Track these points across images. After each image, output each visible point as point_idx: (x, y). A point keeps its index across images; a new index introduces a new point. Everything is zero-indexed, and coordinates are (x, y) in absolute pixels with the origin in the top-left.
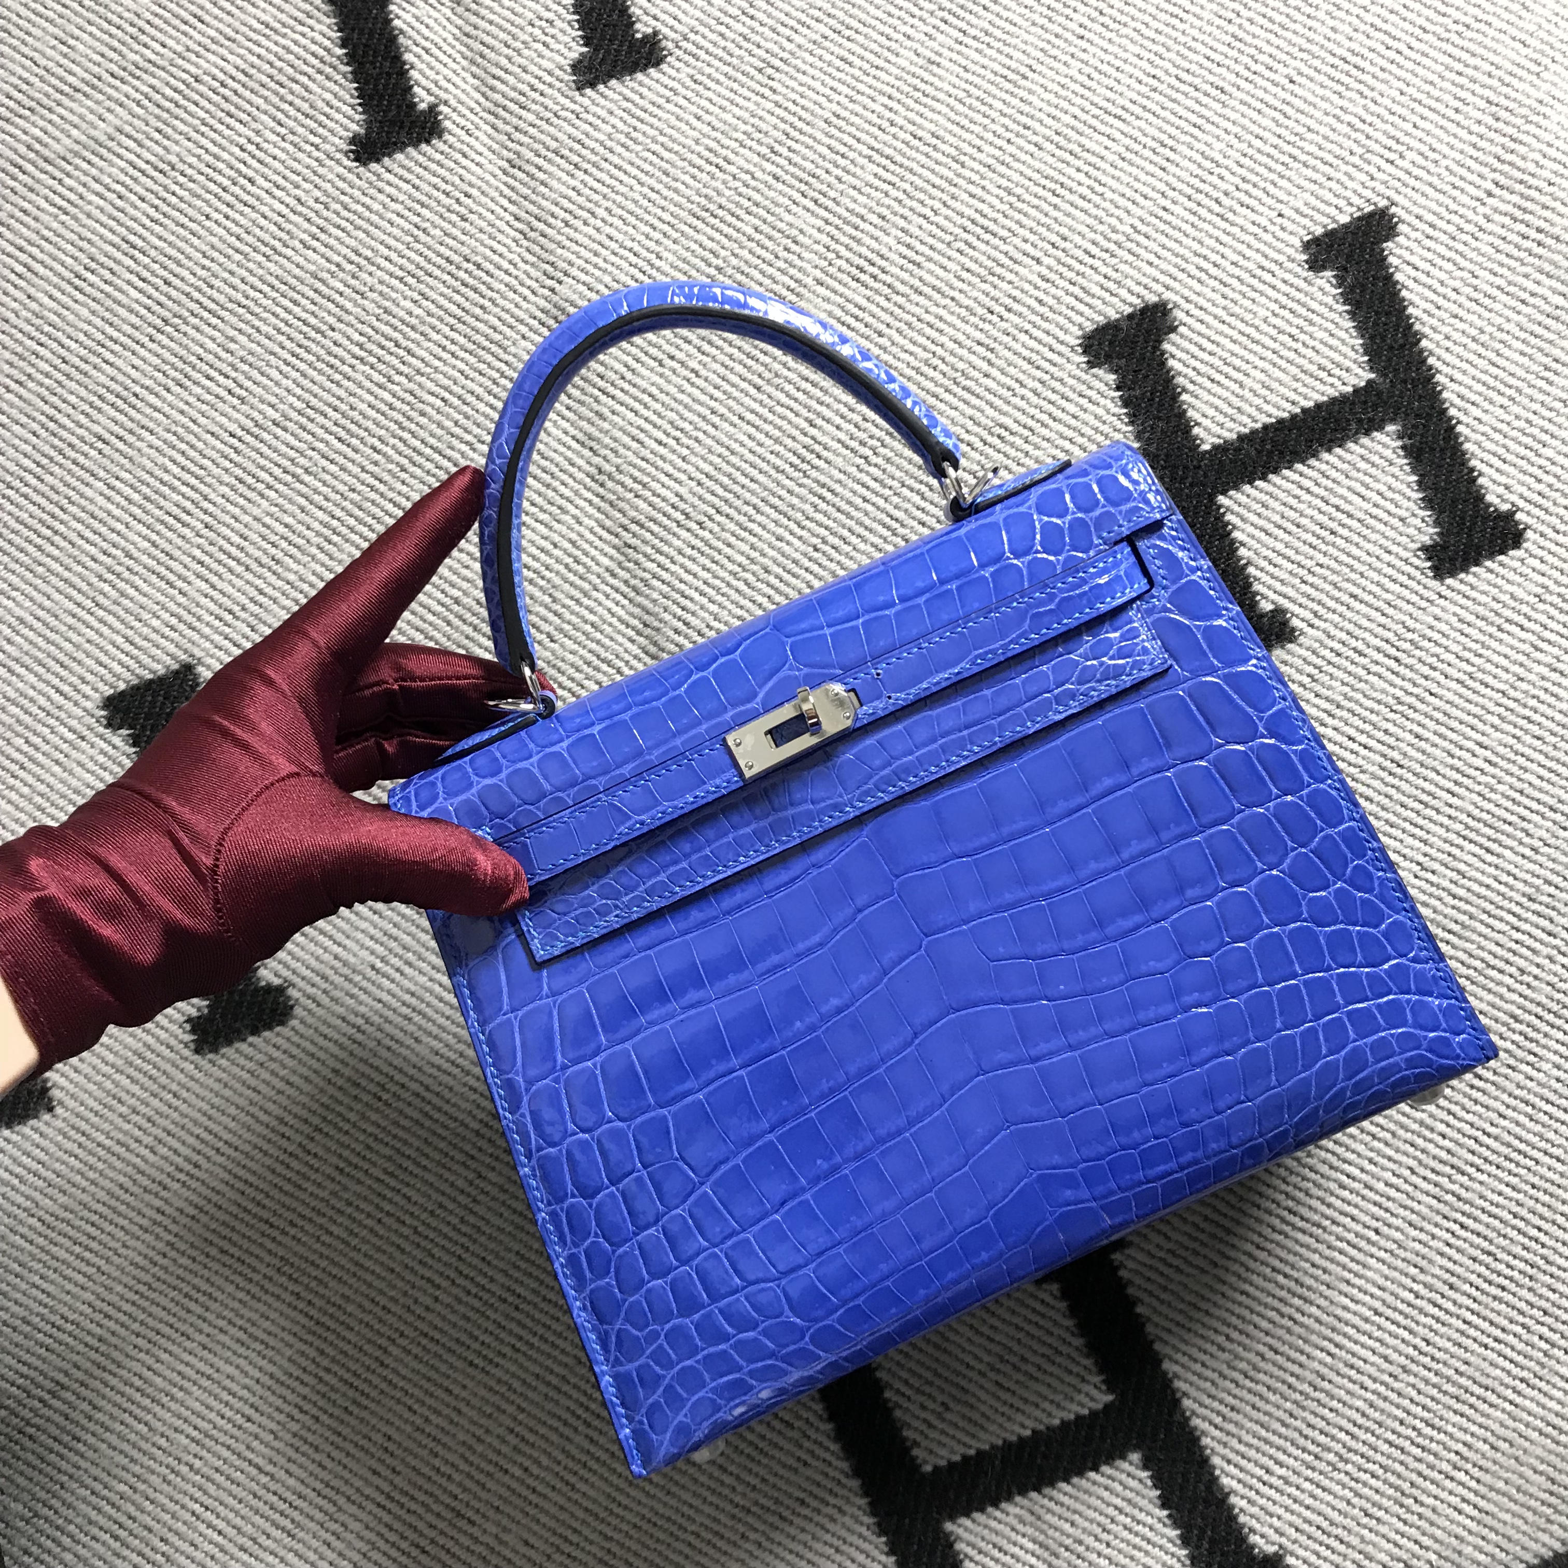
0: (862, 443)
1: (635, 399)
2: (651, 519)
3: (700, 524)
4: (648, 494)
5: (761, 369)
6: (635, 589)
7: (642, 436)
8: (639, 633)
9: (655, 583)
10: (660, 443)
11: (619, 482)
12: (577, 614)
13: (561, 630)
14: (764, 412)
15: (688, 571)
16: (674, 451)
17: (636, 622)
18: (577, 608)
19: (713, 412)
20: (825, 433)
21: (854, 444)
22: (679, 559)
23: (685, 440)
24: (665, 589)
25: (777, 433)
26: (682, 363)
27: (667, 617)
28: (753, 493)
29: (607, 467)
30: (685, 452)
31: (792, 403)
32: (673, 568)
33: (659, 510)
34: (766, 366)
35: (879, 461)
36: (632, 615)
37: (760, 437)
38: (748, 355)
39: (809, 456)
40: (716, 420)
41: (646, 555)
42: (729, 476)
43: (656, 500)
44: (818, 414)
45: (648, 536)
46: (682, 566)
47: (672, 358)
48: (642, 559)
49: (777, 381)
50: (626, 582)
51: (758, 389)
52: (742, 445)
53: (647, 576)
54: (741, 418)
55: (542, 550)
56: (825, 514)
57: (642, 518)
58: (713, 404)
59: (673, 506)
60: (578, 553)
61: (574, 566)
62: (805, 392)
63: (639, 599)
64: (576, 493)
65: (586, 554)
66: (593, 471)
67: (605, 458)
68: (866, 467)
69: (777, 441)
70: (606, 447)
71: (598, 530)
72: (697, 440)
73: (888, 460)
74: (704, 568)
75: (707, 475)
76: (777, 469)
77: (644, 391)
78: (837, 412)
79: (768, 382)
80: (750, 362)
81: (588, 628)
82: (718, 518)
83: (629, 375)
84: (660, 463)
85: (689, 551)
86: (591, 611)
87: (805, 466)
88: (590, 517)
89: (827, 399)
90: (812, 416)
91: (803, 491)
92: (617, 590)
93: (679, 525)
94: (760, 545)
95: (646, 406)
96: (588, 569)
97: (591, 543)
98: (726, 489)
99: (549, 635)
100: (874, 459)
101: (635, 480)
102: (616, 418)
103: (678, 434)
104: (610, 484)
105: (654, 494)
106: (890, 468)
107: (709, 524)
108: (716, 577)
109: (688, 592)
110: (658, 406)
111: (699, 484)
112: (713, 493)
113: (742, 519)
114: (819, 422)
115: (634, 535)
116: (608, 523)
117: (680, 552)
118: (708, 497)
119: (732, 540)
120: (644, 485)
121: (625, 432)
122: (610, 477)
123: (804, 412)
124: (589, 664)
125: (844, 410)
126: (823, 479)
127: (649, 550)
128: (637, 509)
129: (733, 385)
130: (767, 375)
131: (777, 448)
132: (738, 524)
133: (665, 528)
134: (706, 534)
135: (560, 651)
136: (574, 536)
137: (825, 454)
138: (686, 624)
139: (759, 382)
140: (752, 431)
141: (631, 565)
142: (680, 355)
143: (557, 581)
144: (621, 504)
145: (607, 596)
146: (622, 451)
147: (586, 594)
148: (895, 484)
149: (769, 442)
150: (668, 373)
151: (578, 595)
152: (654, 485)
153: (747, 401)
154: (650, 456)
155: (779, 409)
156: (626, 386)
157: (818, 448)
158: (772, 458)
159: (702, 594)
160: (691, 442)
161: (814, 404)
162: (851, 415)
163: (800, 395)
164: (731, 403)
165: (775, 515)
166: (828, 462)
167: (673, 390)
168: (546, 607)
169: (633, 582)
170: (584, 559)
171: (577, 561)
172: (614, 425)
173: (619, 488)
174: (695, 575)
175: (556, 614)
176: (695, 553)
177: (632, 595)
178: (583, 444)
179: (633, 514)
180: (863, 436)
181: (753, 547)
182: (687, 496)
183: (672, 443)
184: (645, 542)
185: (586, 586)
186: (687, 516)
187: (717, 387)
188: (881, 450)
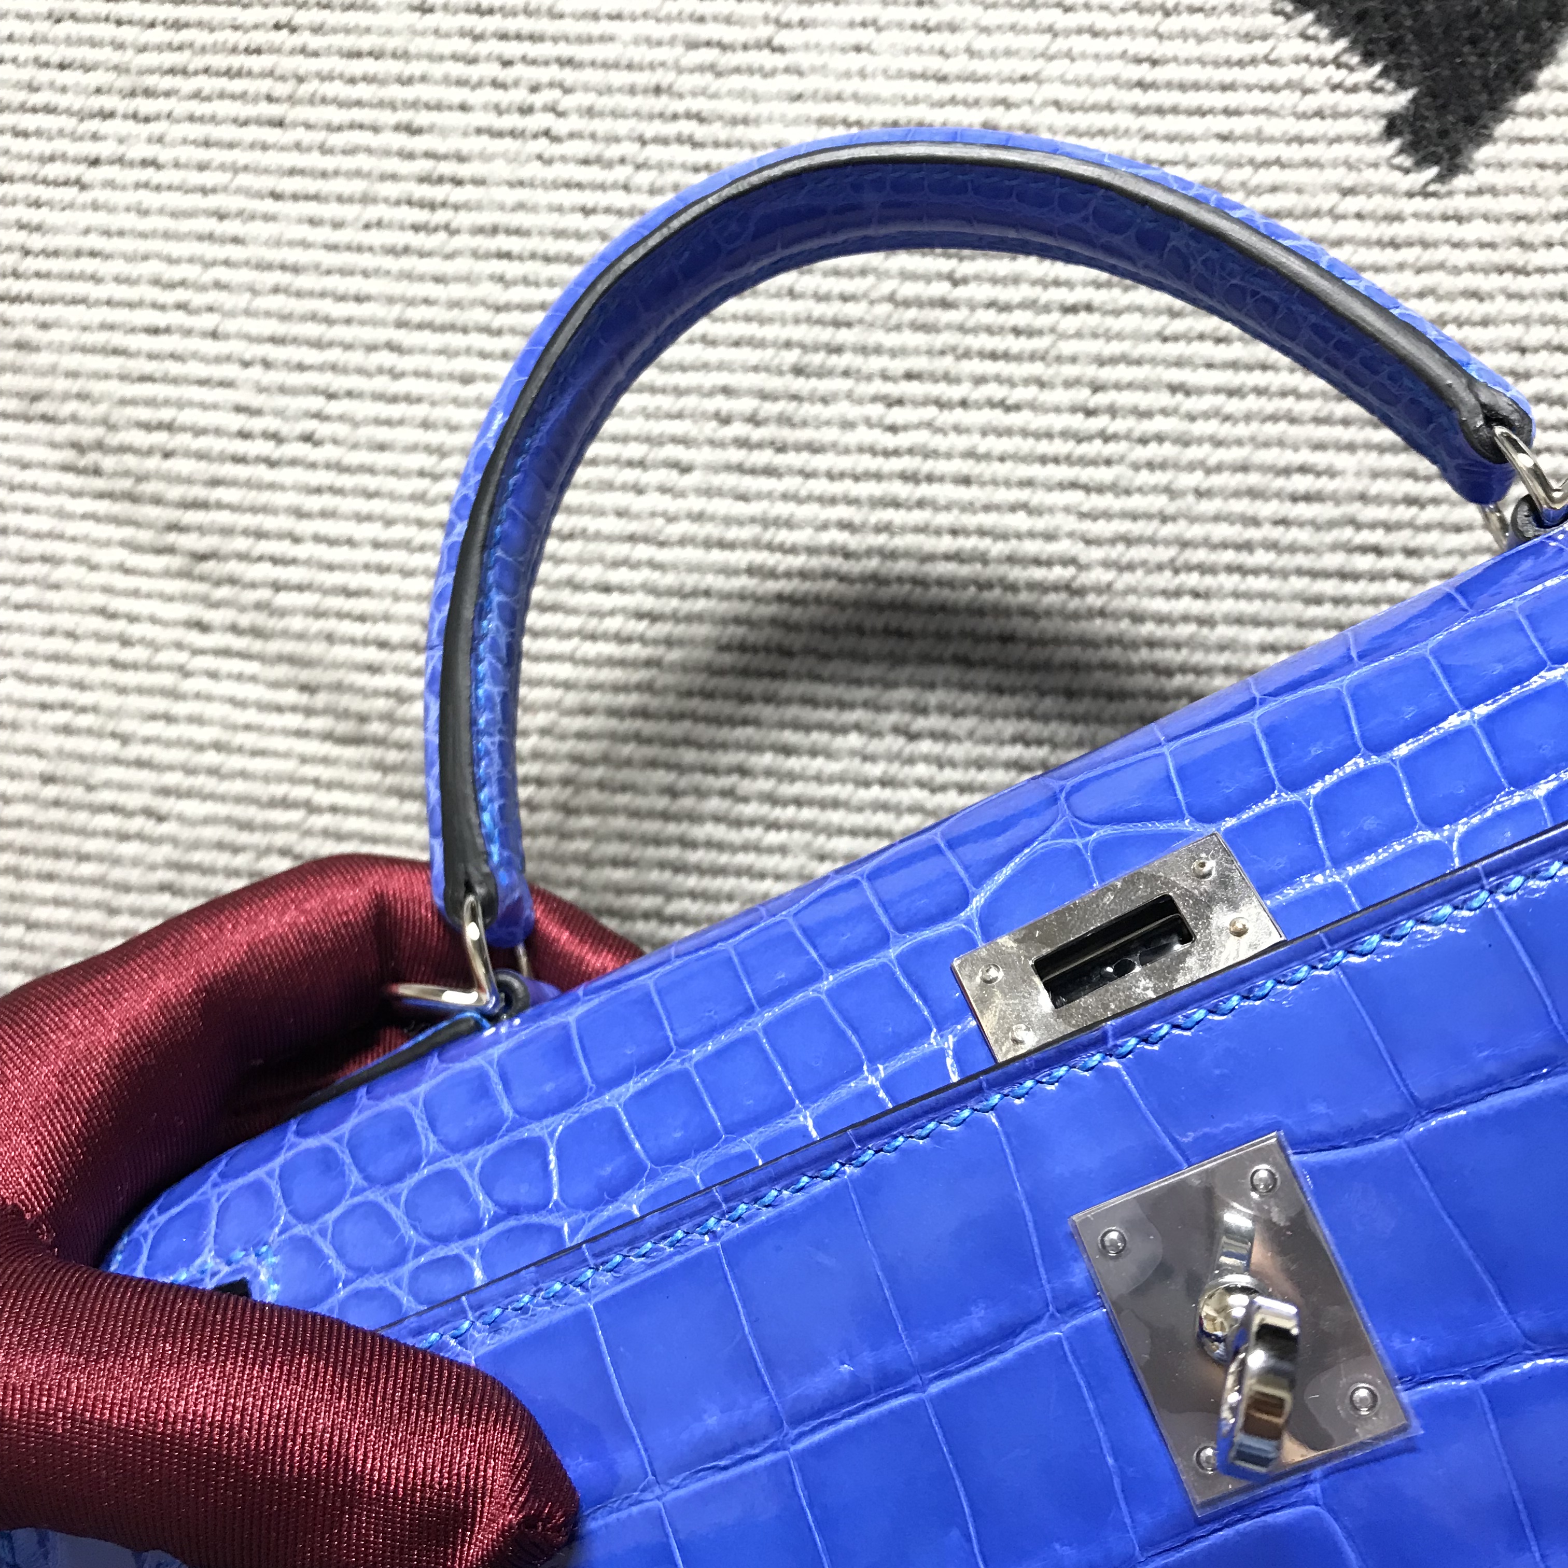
0: (526, 110)
1: (71, 277)
2: (215, 482)
3: (308, 438)
4: (183, 440)
5: (265, 85)
6: (256, 632)
7: (117, 339)
8: (309, 712)
9: (284, 599)
10: (155, 331)
11: (123, 449)
12: (178, 743)
13: (165, 792)
14: (315, 160)
15: (332, 542)
16: (188, 332)
17: (290, 696)
18: (172, 731)
19: (221, 216)
20: (444, 132)
21: (512, 121)
22: (305, 527)
23: (198, 299)
24: (309, 599)
25: (357, 186)
26: (120, 161)
27: (341, 652)
28: (374, 322)
29: (87, 434)
30: (208, 321)
31: (357, 115)
32: (302, 551)
33: (223, 458)
34: (270, 74)
35: (574, 123)
36: (276, 685)
37: (331, 210)
38: (228, 73)
39: (438, 193)
40: (232, 227)
41: (242, 557)
42: (313, 317)
43: (203, 443)
44: (414, 105)
45: (224, 517)
46: (318, 539)
47: (95, 162)
48: (233, 567)
49: (305, 90)
50: (234, 629)
51: (280, 124)
52: (305, 244)
53: (264, 594)
54: (276, 196)
55: (55, 658)
56: (526, 281)
57: (198, 492)
58: (212, 202)
59: (244, 435)
60: (119, 626)
61: (127, 655)
62: (368, 79)
63: (274, 647)
64: (61, 514)
65: (132, 619)
66: (68, 455)
67: (74, 419)
68: (555, 150)
69: (366, 199)
70: (66, 397)
71: (134, 560)
72: (218, 285)
73: (590, 112)
74: (361, 518)
75: (275, 340)
76: (392, 251)
77: (78, 254)
78: (447, 81)
79: (292, 100)
80: (237, 86)
81: (211, 758)
82: (334, 408)
83: (36, 242)
84: (174, 368)
85: (314, 503)
86: (197, 720)
87: (441, 216)
88: (107, 544)
89: (416, 68)
90: (404, 116)
91: (462, 265)
92: (226, 653)
93: (272, 463)
94: (439, 414)
95: (95, 279)
96: (154, 646)
97: (135, 593)
98: (318, 344)
99: (149, 812)
100: (561, 127)
101: (147, 427)
102: (54, 335)
103: (180, 295)
104: (108, 462)
105: (199, 432)
106: (602, 126)
107: (323, 430)
108: (389, 522)
109: (355, 580)
110: (117, 267)
111: (267, 364)
112: (301, 367)
113: (382, 383)
114: (422, 118)
115: (201, 530)
116: (144, 536)
117: (300, 514)
118: (295, 379)
119: (383, 434)
120: (170, 427)
121: (84, 350)
122: (100, 446)
123: (387, 117)
124: (247, 826)
125: (458, 69)
126: (486, 218)
127: (241, 544)
128: (179, 479)
129: (231, 145)
130: (281, 89)
131: (372, 213)
132: (378, 397)
133: (249, 484)
134: (328, 452)
135: (187, 833)
136: (99, 599)
137: (464, 171)
138: (383, 645)
139: (275, 111)
140: (311, 209)
141: (224, 592)
142: (104, 149)
143: (109, 700)
144: (149, 488)
145: (213, 675)
146: (97, 387)
147: (174, 694)
148: (629, 149)
149: (349, 212)
150: (102, 195)
151: (159, 704)
152: (187, 417)
153: (271, 159)
154: (150, 367)
155: (337, 140)
156: (42, 264)
157: (447, 168)
158: (375, 237)
159: (382, 570)
160: (213, 297)
161: (395, 92)
162: (474, 72)
163: (363, 91)
164: (244, 180)
165: (434, 340)
166: (479, 182)
167: (130, 221)
168: (117, 761)
169: (245, 620)
170: (136, 631)
171: (125, 642)
172: (60, 348)
173: (130, 461)
174: (350, 542)
175: (140, 764)
176: (327, 501)
177: (257, 646)
178: (28, 419)
179: (175, 492)
180: (519, 96)
181: (426, 425)
182: (256, 401)
183: (177, 318)
184: (227, 531)
185: (166, 679)
186: (276, 438)
187: (202, 167)
188: (567, 102)
